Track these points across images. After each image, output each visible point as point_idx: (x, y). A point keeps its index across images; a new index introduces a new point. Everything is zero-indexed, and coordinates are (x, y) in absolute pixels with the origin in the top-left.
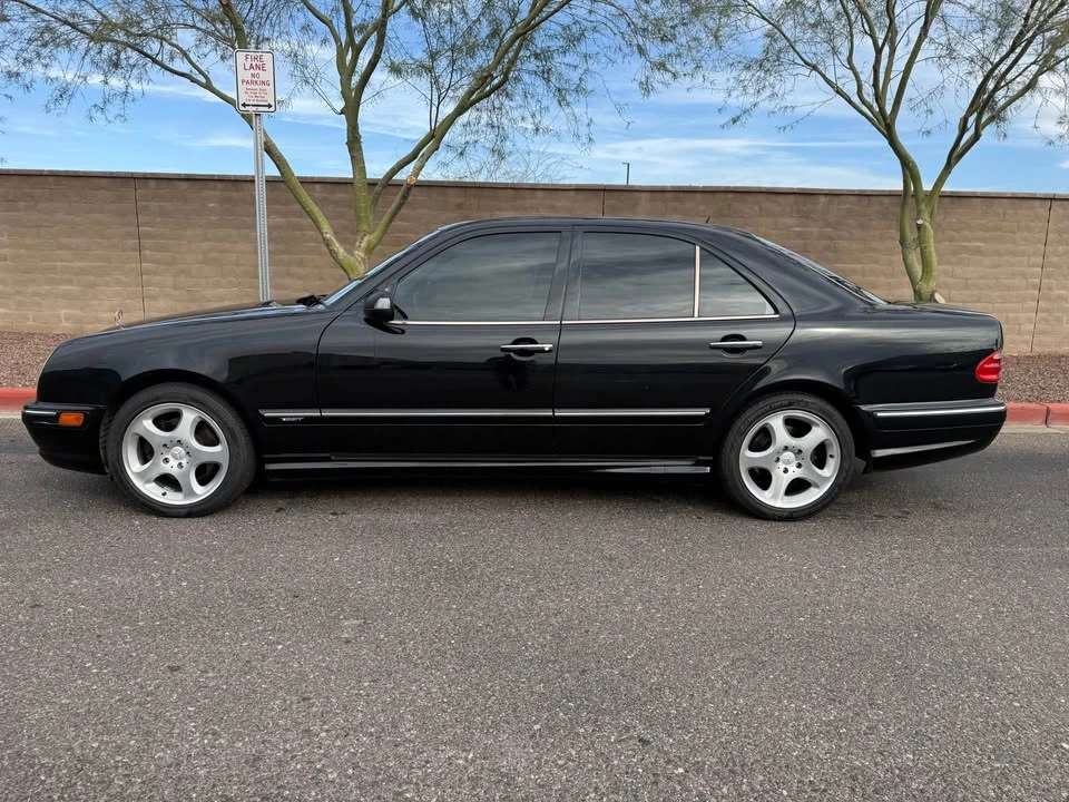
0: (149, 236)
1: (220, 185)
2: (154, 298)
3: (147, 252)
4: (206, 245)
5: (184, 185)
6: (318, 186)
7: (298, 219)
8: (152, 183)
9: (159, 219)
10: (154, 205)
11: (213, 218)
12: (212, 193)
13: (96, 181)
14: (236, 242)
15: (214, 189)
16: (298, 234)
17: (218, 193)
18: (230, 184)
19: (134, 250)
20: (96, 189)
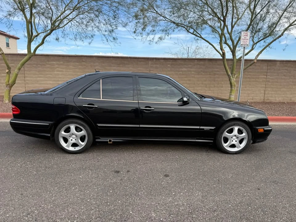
1: (171, 60)
5: (162, 61)
8: (154, 60)
11: (169, 69)
14: (174, 75)
15: (170, 61)
16: (190, 73)
17: (170, 63)
18: (174, 60)
20: (140, 61)
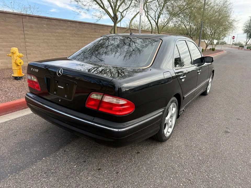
0: (27, 34)
1: (46, 20)
2: (30, 54)
3: (27, 40)
4: (44, 37)
5: (37, 19)
6: (69, 22)
7: (65, 31)
9: (30, 29)
10: (29, 24)
11: (45, 30)
12: (44, 22)
13: (9, 15)
14: (51, 37)
16: (65, 34)
17: (46, 22)
19: (23, 39)
